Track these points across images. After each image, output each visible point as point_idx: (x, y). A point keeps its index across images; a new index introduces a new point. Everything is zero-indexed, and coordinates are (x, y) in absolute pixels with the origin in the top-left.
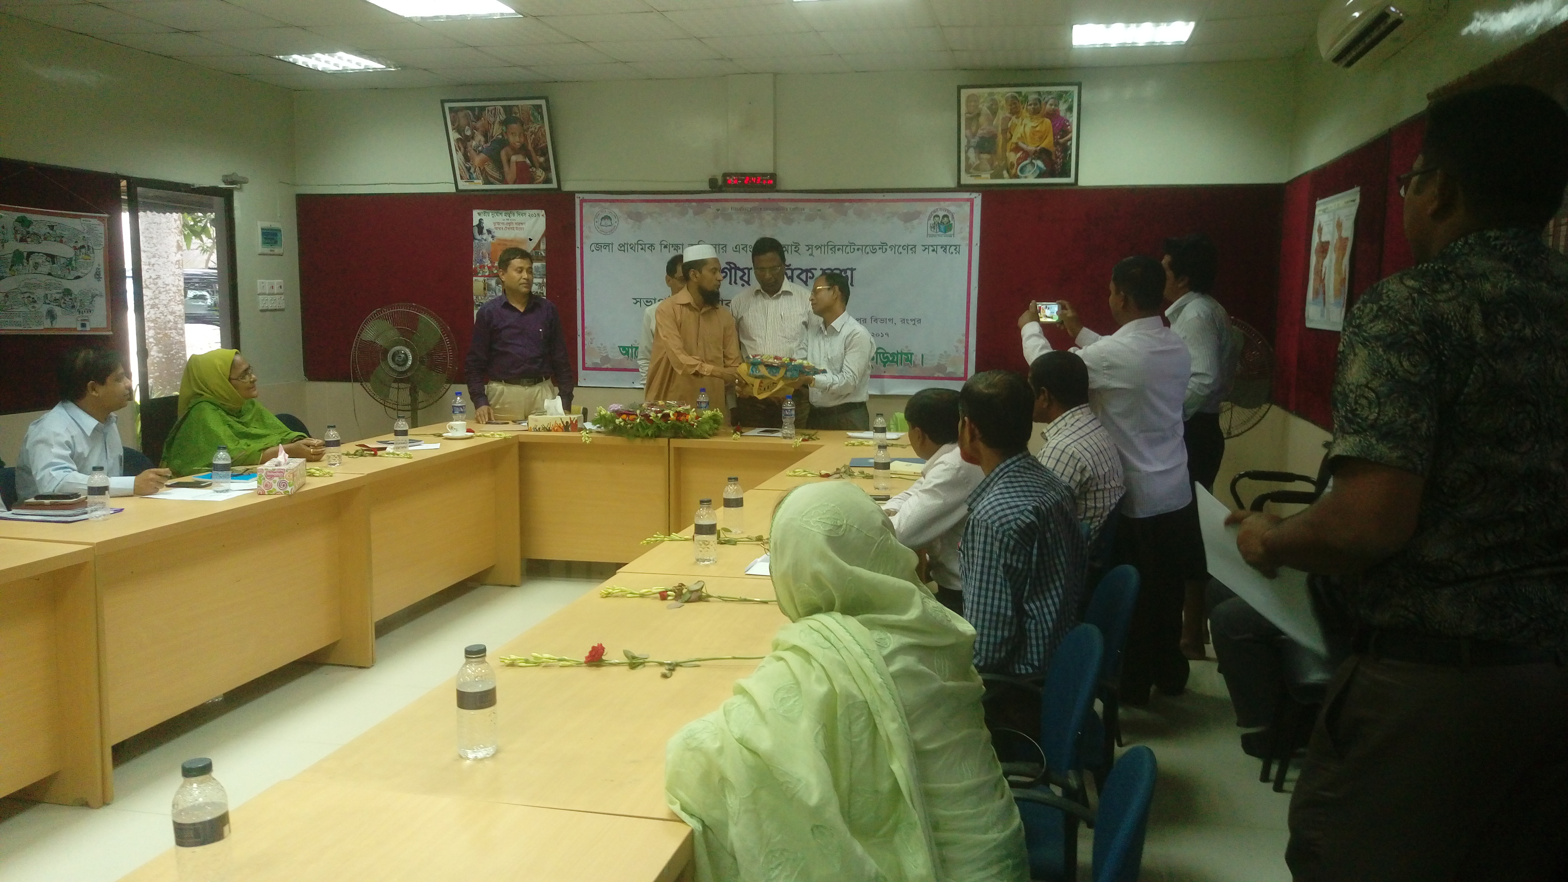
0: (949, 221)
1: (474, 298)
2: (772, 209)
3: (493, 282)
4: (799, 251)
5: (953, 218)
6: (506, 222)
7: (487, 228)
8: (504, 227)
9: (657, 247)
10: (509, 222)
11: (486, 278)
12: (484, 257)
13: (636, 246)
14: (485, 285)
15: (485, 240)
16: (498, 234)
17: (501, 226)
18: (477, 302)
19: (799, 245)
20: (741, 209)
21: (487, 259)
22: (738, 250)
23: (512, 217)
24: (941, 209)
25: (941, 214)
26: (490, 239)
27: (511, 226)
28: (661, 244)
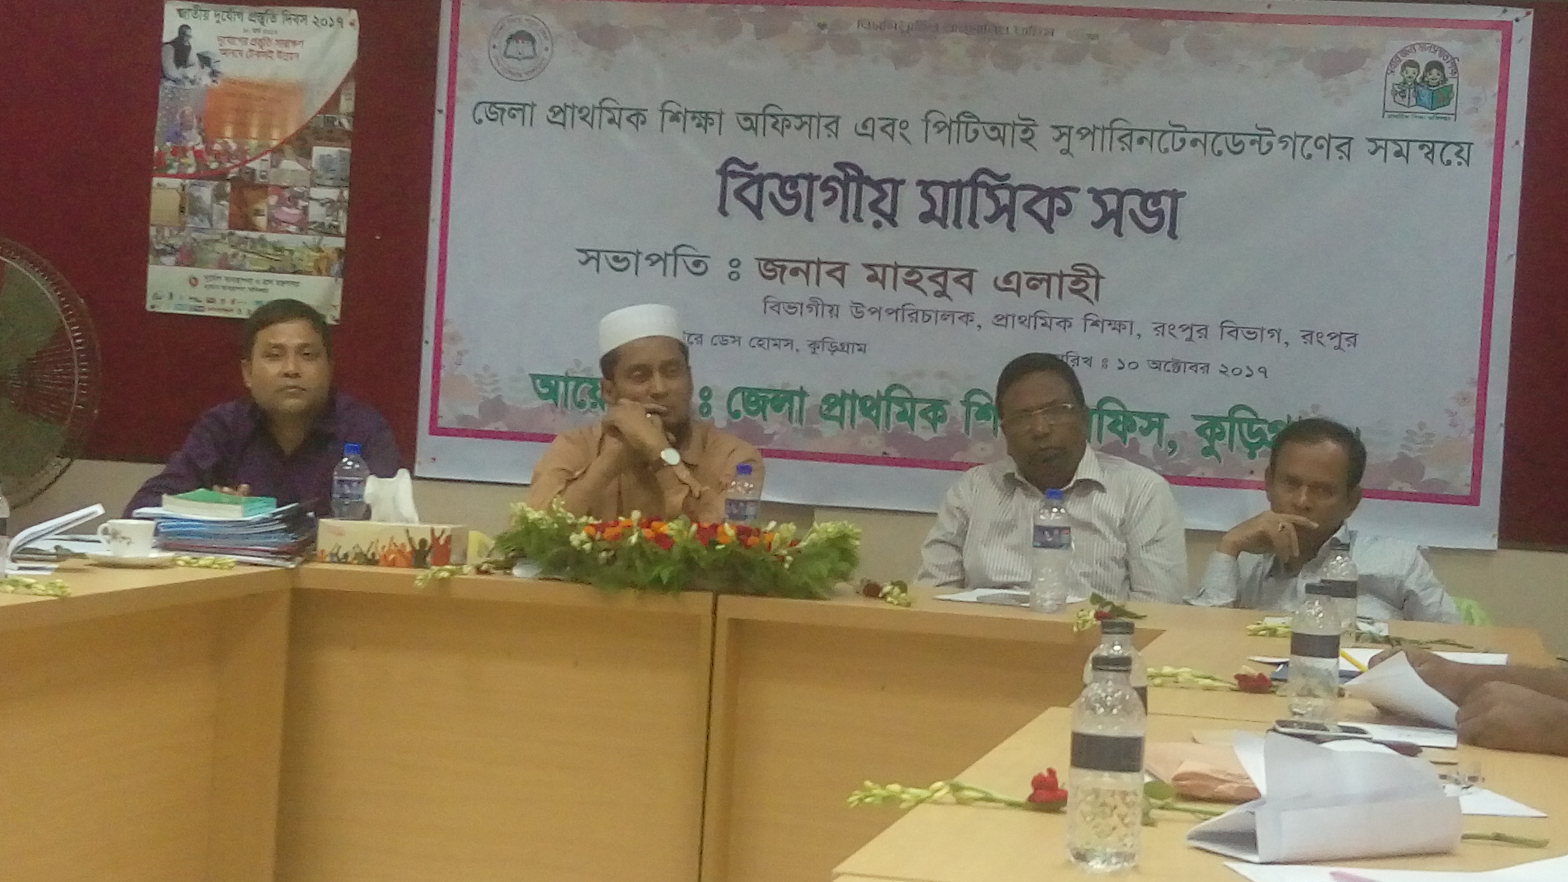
0: (1445, 79)
1: (153, 231)
2: (968, 29)
3: (206, 193)
4: (1031, 142)
5: (1455, 72)
6: (251, 35)
7: (200, 50)
8: (246, 48)
9: (654, 117)
10: (260, 36)
11: (187, 181)
12: (185, 126)
13: (597, 112)
14: (183, 198)
15: (192, 82)
16: (229, 67)
17: (238, 46)
18: (159, 243)
19: (1035, 125)
20: (882, 26)
21: (194, 132)
22: (869, 131)
23: (269, 25)
24: (1423, 47)
25: (1423, 58)
26: (206, 80)
27: (266, 49)
28: (663, 111)
